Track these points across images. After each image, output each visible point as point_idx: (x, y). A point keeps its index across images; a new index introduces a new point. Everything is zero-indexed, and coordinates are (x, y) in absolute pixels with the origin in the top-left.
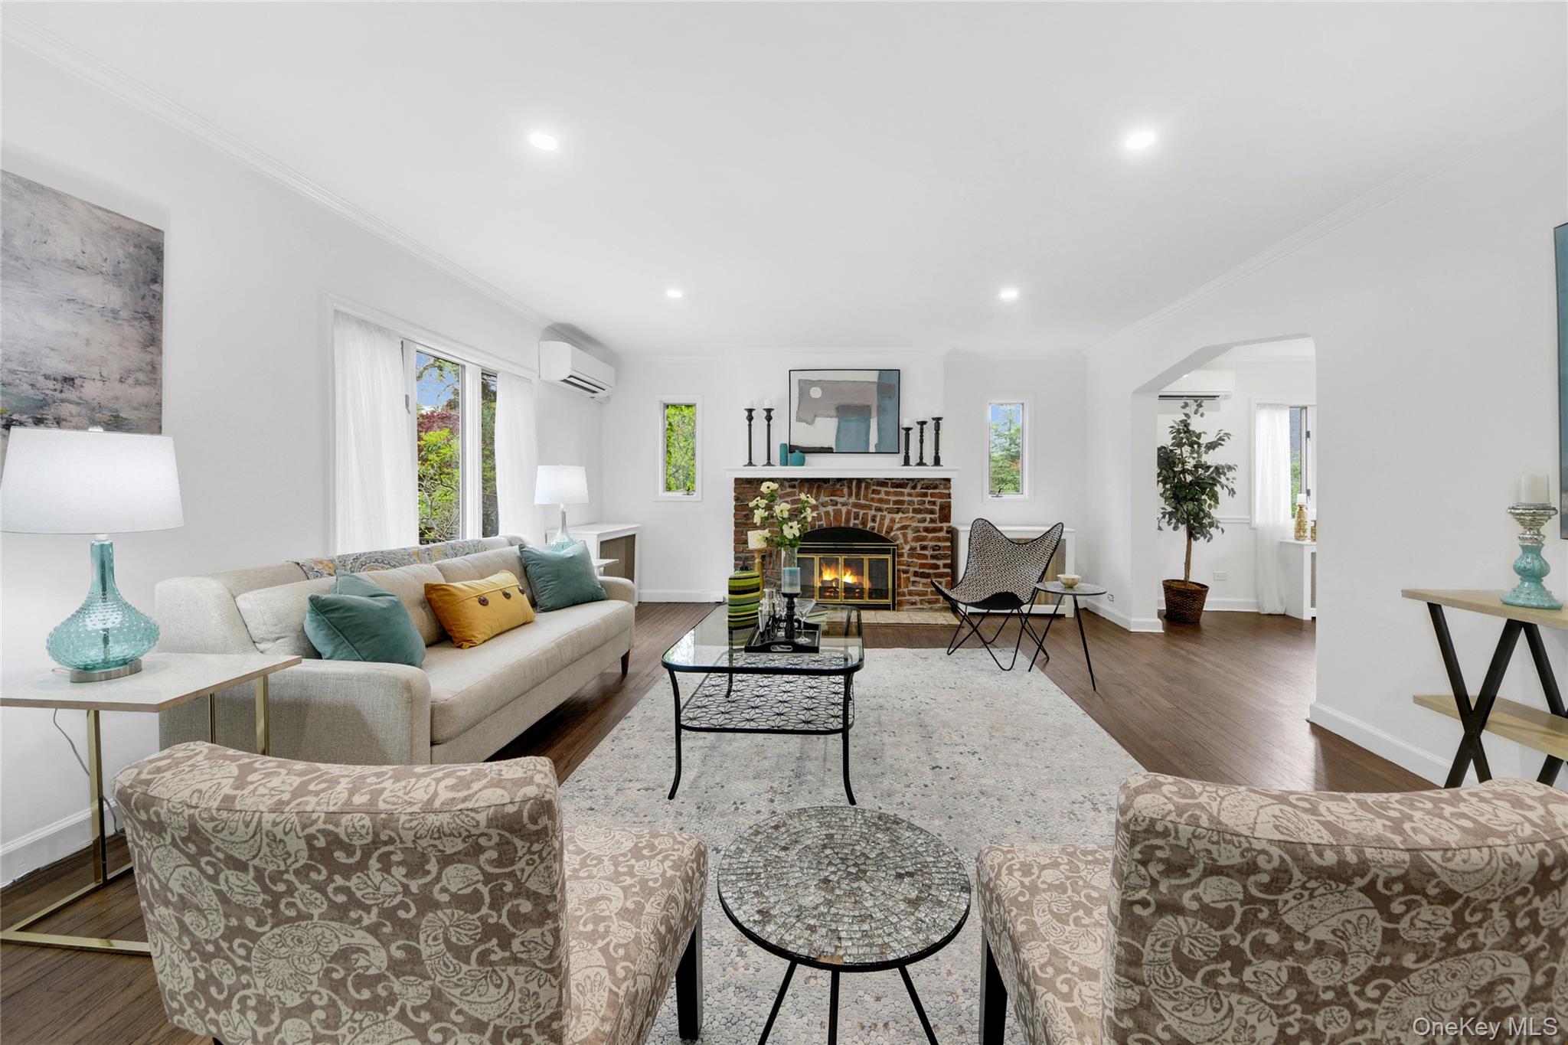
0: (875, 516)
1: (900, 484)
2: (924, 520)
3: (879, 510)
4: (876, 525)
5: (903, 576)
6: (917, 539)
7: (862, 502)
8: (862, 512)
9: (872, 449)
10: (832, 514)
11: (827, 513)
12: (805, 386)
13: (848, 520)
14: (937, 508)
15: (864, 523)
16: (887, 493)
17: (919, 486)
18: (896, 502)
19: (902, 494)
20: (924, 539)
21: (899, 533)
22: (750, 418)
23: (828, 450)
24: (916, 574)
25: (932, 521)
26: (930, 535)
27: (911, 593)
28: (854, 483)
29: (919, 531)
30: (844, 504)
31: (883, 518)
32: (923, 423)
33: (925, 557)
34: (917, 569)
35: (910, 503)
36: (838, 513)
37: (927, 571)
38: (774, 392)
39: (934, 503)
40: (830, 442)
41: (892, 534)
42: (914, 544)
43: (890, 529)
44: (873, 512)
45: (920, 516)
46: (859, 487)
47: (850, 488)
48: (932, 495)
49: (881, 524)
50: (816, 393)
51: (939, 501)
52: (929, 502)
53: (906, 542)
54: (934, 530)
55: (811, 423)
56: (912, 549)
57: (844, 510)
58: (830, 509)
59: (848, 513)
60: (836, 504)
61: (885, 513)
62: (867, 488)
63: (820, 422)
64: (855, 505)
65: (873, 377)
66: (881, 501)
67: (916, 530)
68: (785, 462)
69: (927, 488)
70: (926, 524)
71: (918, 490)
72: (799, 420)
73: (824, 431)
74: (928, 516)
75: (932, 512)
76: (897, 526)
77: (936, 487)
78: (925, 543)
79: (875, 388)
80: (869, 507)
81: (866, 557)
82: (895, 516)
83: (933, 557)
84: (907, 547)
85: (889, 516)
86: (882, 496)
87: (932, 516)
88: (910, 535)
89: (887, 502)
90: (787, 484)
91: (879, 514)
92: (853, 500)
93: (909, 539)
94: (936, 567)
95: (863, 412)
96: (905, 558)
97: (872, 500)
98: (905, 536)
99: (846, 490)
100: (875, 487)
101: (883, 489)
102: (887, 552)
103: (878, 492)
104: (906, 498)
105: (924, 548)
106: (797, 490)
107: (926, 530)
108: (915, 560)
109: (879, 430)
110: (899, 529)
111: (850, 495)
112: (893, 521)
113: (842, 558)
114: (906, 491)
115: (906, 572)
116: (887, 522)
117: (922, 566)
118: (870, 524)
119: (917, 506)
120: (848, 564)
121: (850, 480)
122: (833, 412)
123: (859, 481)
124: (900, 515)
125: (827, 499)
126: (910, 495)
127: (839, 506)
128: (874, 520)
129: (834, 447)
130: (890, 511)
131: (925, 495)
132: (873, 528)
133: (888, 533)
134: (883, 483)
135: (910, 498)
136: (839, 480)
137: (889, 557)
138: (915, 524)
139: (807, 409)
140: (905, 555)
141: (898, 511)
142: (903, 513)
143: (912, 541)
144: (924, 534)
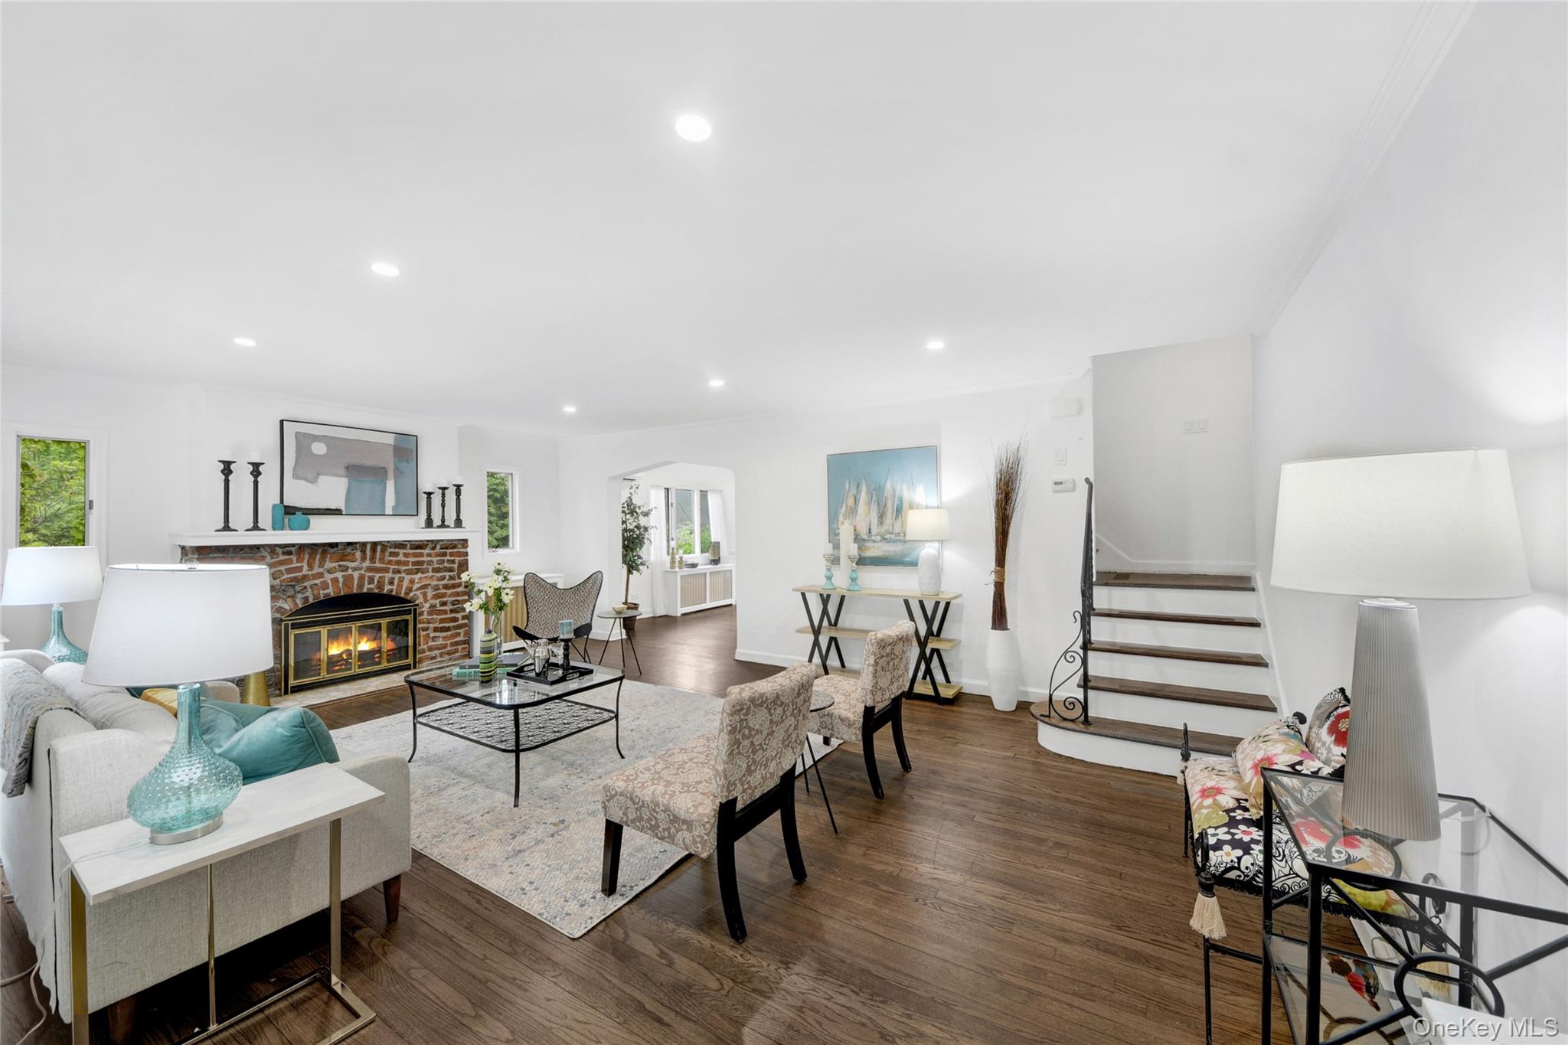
0: (393, 579)
1: (419, 545)
2: (443, 578)
3: (399, 572)
4: (395, 587)
5: (423, 633)
6: (436, 597)
7: (378, 565)
8: (377, 576)
9: (389, 511)
10: (341, 580)
11: (335, 581)
12: (304, 441)
13: (361, 585)
14: (455, 566)
15: (381, 585)
16: (406, 555)
17: (438, 547)
18: (415, 563)
19: (421, 555)
20: (444, 595)
21: (418, 593)
22: (226, 472)
23: (337, 512)
24: (436, 630)
26: (449, 592)
27: (430, 649)
28: (369, 547)
29: (439, 589)
30: (355, 569)
31: (401, 580)
32: (444, 489)
33: (445, 612)
34: (437, 625)
35: (430, 563)
36: (348, 579)
37: (447, 625)
38: (261, 445)
39: (453, 562)
40: (338, 503)
41: (412, 594)
42: (434, 602)
43: (410, 590)
44: (390, 575)
45: (439, 575)
46: (374, 550)
47: (363, 552)
48: (451, 554)
49: (400, 586)
50: (319, 449)
51: (457, 559)
52: (448, 561)
53: (426, 601)
54: (454, 586)
55: (312, 481)
56: (433, 606)
57: (356, 575)
58: (339, 575)
59: (361, 577)
60: (345, 570)
61: (403, 575)
62: (383, 551)
63: (324, 480)
64: (369, 569)
65: (390, 440)
66: (399, 563)
67: (436, 588)
68: (277, 526)
69: (446, 548)
70: (445, 582)
71: (438, 550)
72: (296, 476)
73: (331, 490)
74: (447, 574)
75: (451, 570)
76: (416, 587)
77: (455, 547)
78: (444, 599)
79: (391, 451)
80: (386, 570)
81: (384, 622)
82: (414, 576)
83: (452, 611)
84: (427, 605)
85: (407, 578)
86: (401, 558)
87: (451, 574)
88: (430, 593)
89: (406, 563)
90: (279, 550)
91: (397, 576)
93: (429, 597)
94: (455, 620)
95: (377, 473)
96: (425, 616)
97: (390, 562)
98: (425, 595)
99: (358, 554)
100: (392, 550)
101: (402, 551)
102: (408, 612)
103: (397, 554)
104: (426, 559)
105: (444, 604)
106: (294, 558)
107: (446, 587)
108: (435, 616)
109: (397, 492)
110: (418, 589)
111: (364, 559)
112: (412, 581)
113: (355, 626)
114: (425, 552)
115: (427, 629)
116: (406, 584)
117: (442, 621)
118: (387, 588)
119: (436, 566)
120: (362, 631)
121: (364, 545)
122: (343, 471)
123: (375, 544)
124: (420, 575)
125: (334, 564)
126: (429, 555)
127: (350, 572)
128: (391, 583)
129: (343, 508)
130: (409, 572)
131: (444, 555)
132: (391, 591)
133: (407, 594)
134: (401, 545)
135: (429, 559)
136: (349, 544)
137: (409, 617)
138: (434, 583)
139: (307, 466)
140: (425, 613)
141: (417, 571)
142: (423, 573)
143: (432, 598)
144: (444, 591)
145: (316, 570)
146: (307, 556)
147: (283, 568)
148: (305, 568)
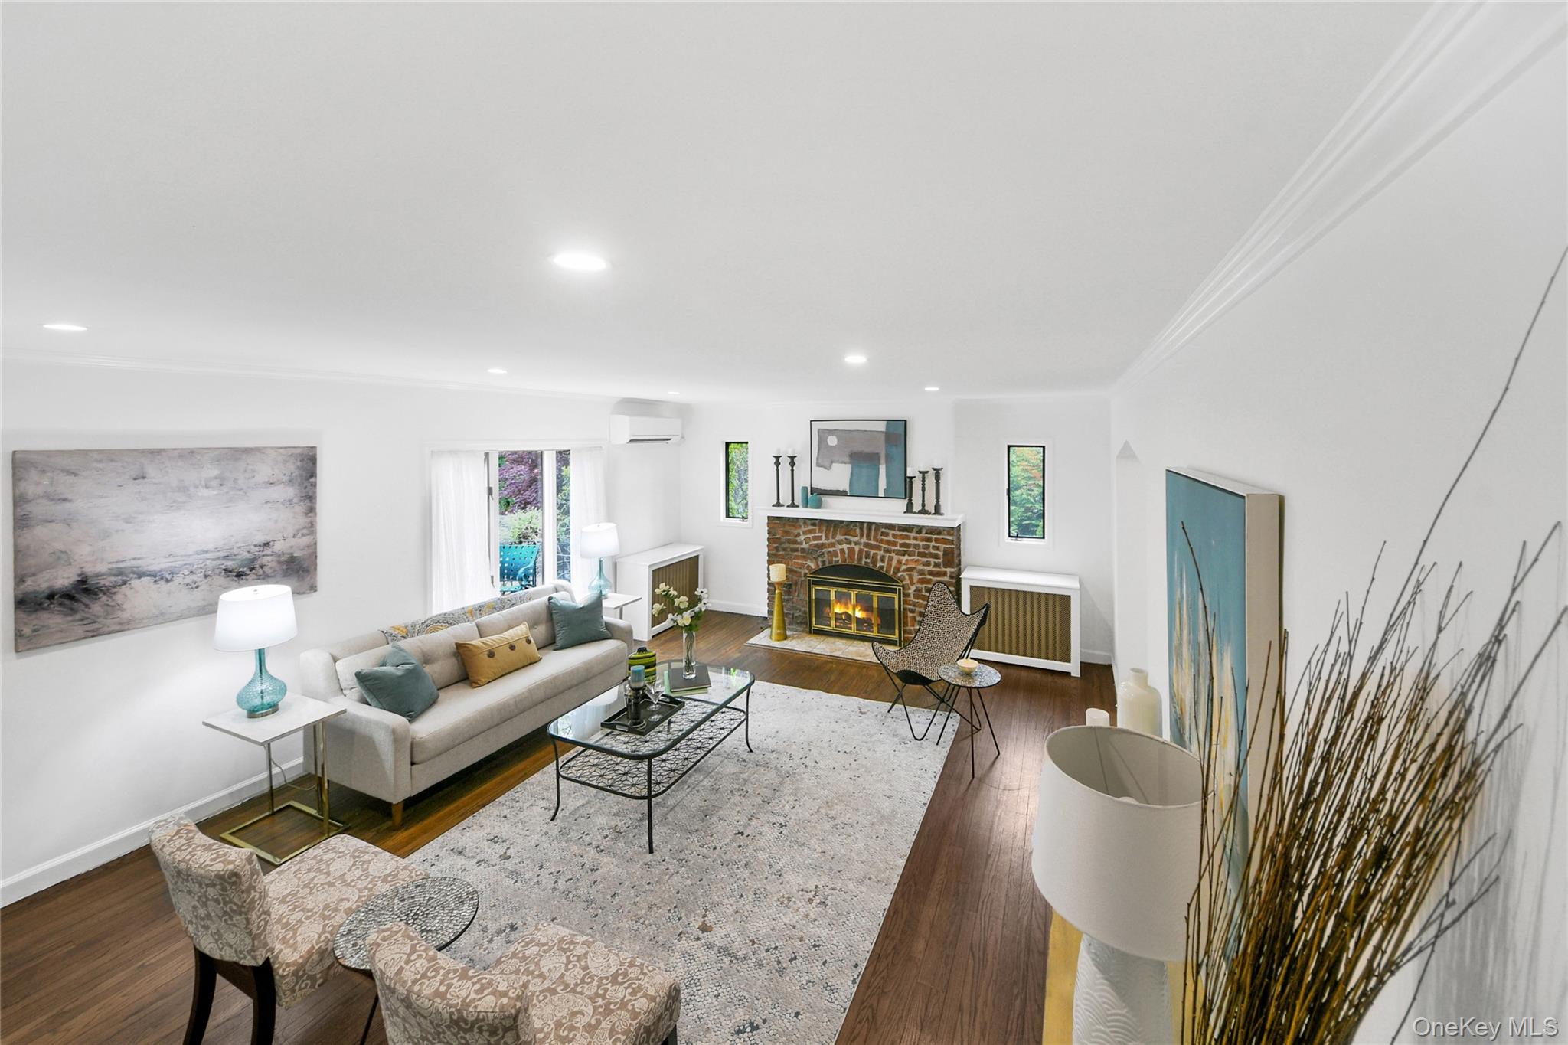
0: (883, 557)
1: (906, 529)
2: (928, 564)
3: (887, 551)
4: (885, 565)
5: (910, 614)
6: (922, 581)
7: (872, 542)
8: (872, 552)
9: (881, 494)
10: (846, 551)
11: (842, 550)
12: (823, 434)
13: (860, 559)
14: (941, 553)
15: (874, 562)
16: (894, 536)
17: (924, 531)
18: (902, 545)
19: (908, 537)
20: (928, 582)
21: (905, 574)
22: (777, 464)
23: (843, 494)
25: (936, 565)
26: (935, 579)
28: (865, 525)
29: (923, 574)
30: (856, 543)
31: (891, 559)
32: (924, 473)
34: (921, 610)
35: (916, 546)
36: (851, 550)
38: (797, 440)
39: (937, 548)
40: (844, 485)
41: (899, 574)
42: (919, 586)
43: (897, 570)
44: (882, 553)
45: (925, 560)
46: (869, 529)
47: (862, 529)
48: (937, 540)
49: (889, 565)
50: (832, 441)
51: (942, 546)
52: (934, 547)
53: (912, 583)
54: (938, 574)
55: (828, 468)
56: (918, 590)
57: (857, 549)
58: (845, 546)
59: (861, 551)
60: (849, 542)
61: (893, 554)
62: (877, 530)
63: (836, 467)
64: (866, 545)
65: (881, 427)
66: (889, 542)
67: (921, 573)
68: (806, 504)
69: (931, 533)
70: (930, 568)
71: (923, 535)
72: (818, 465)
73: (839, 476)
74: (933, 561)
75: (936, 557)
76: (903, 567)
77: (939, 533)
78: (929, 586)
79: (883, 437)
80: (878, 548)
81: (875, 595)
82: (901, 557)
84: (913, 588)
85: (896, 558)
86: (890, 538)
87: (937, 560)
88: (916, 577)
89: (895, 544)
90: (809, 522)
91: (887, 555)
92: (864, 540)
93: (915, 581)
95: (872, 459)
96: (911, 598)
97: (881, 541)
98: (911, 577)
99: (858, 531)
100: (883, 530)
101: (891, 532)
102: (893, 591)
103: (887, 535)
104: (912, 542)
105: (928, 590)
106: (817, 528)
107: (931, 573)
108: (921, 601)
109: (888, 476)
110: (905, 571)
111: (862, 535)
112: (899, 562)
113: (854, 593)
114: (912, 535)
115: (912, 611)
116: (894, 563)
118: (879, 564)
119: (922, 550)
120: (858, 600)
121: (862, 523)
122: (847, 459)
123: (870, 524)
124: (906, 557)
125: (843, 537)
126: (915, 539)
127: (853, 545)
128: (882, 561)
129: (848, 490)
130: (898, 553)
131: (930, 540)
132: (882, 568)
133: (895, 573)
134: (891, 526)
135: (915, 542)
136: (852, 522)
137: (895, 596)
138: (920, 567)
139: (825, 457)
140: (912, 595)
141: (904, 553)
142: (909, 555)
143: (918, 582)
144: (929, 577)
145: (831, 540)
146: (824, 529)
147: (810, 536)
148: (824, 538)
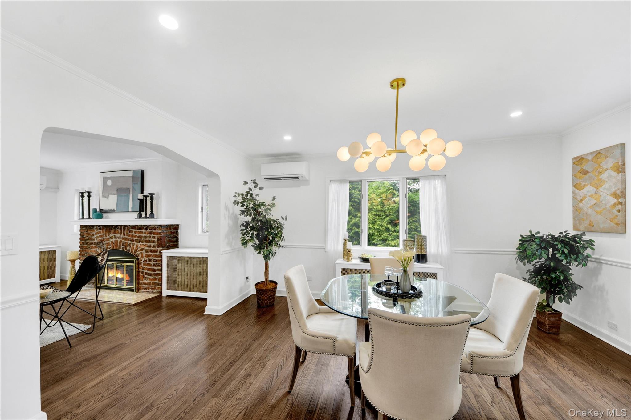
0: (130, 244)
1: (140, 227)
2: (150, 246)
3: (132, 241)
4: (131, 248)
5: (141, 274)
6: (148, 256)
7: (126, 237)
8: (125, 242)
10: (114, 243)
11: (112, 242)
12: (106, 179)
13: (120, 246)
14: (156, 240)
15: (126, 248)
16: (135, 232)
17: (148, 229)
18: (139, 237)
19: (141, 233)
20: (150, 256)
21: (140, 252)
22: (83, 196)
23: (113, 211)
24: (146, 274)
25: (154, 247)
26: (153, 254)
27: (144, 284)
28: (123, 227)
30: (119, 238)
32: (146, 197)
33: (150, 265)
34: (146, 271)
35: (145, 237)
36: (116, 242)
37: (151, 272)
39: (155, 237)
40: (114, 207)
41: (137, 253)
42: (146, 258)
43: (136, 251)
44: (130, 242)
45: (149, 244)
46: (124, 229)
47: (121, 230)
48: (154, 233)
49: (133, 248)
50: (109, 183)
51: (157, 236)
52: (153, 237)
53: (142, 257)
54: (154, 251)
55: (107, 198)
56: (145, 261)
58: (114, 240)
59: (120, 242)
60: (116, 238)
61: (135, 242)
62: (128, 229)
63: (111, 197)
64: (123, 238)
65: (131, 174)
66: (133, 236)
67: (147, 251)
68: (95, 217)
69: (151, 230)
70: (151, 248)
71: (148, 231)
72: (103, 196)
73: (112, 202)
74: (152, 244)
75: (153, 242)
76: (139, 249)
77: (155, 229)
78: (150, 258)
79: (131, 179)
80: (128, 239)
81: (125, 265)
82: (138, 244)
83: (154, 265)
84: (143, 260)
85: (136, 244)
86: (133, 234)
87: (154, 244)
88: (144, 254)
89: (135, 236)
90: (98, 228)
91: (132, 243)
92: (122, 236)
93: (144, 256)
94: (154, 270)
95: (127, 191)
96: (142, 266)
97: (129, 236)
98: (142, 254)
99: (119, 231)
100: (130, 229)
101: (134, 230)
102: (133, 262)
103: (132, 232)
104: (143, 235)
105: (150, 260)
106: (101, 230)
107: (151, 251)
108: (146, 267)
109: (133, 200)
111: (121, 233)
112: (137, 246)
113: (116, 265)
114: (144, 231)
115: (143, 272)
116: (135, 246)
117: (149, 270)
118: (128, 248)
119: (147, 239)
120: (118, 268)
121: (121, 226)
122: (115, 192)
123: (125, 226)
124: (141, 243)
125: (113, 235)
126: (145, 233)
128: (130, 246)
129: (115, 209)
130: (137, 241)
131: (151, 233)
132: (129, 250)
133: (135, 252)
134: (134, 227)
135: (145, 235)
136: (117, 226)
137: (134, 265)
138: (147, 248)
139: (105, 192)
140: (142, 264)
141: (140, 241)
142: (142, 242)
143: (146, 256)
144: (150, 253)
145: (108, 237)
146: (105, 231)
147: (98, 235)
148: (104, 236)
